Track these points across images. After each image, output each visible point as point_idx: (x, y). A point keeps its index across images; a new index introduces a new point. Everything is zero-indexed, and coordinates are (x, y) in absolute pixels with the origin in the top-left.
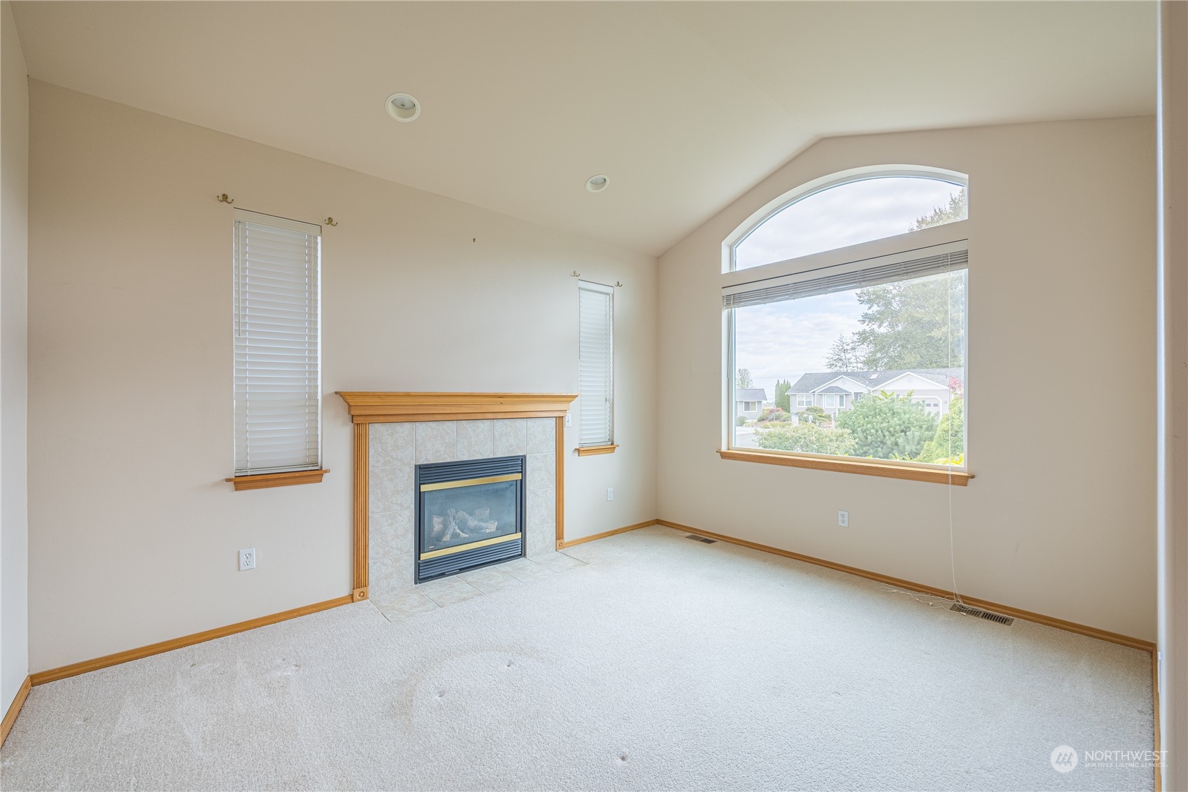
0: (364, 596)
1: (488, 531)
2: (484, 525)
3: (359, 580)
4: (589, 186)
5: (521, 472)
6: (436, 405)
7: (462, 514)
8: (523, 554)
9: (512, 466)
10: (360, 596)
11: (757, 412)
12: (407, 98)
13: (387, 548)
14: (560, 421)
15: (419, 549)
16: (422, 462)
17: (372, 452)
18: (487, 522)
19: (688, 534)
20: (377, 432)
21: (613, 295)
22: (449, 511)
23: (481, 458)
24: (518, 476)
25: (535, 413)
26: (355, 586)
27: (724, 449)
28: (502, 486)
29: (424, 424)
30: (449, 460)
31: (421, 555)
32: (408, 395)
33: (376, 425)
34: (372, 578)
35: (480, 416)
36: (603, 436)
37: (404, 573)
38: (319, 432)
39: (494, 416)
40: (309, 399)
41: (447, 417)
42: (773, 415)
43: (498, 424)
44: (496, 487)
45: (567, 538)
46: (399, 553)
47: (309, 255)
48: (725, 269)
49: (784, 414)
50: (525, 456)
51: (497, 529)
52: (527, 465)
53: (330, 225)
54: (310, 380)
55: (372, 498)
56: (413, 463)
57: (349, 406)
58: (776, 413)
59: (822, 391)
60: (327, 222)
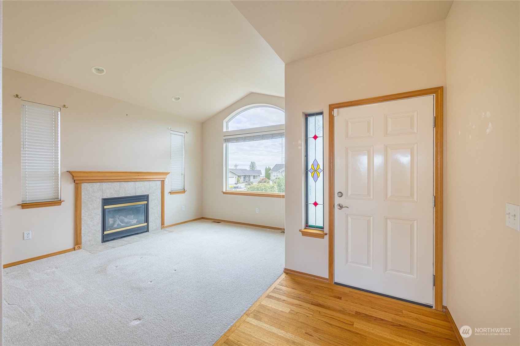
0: (79, 248)
1: (133, 223)
2: (131, 221)
3: (78, 243)
4: (173, 99)
5: (147, 201)
6: (111, 176)
7: (122, 217)
8: (148, 231)
9: (143, 198)
10: (78, 248)
11: (258, 179)
12: (100, 68)
13: (90, 230)
14: (163, 182)
15: (104, 229)
16: (105, 197)
17: (83, 194)
18: (132, 220)
19: (213, 221)
20: (85, 187)
21: (185, 136)
22: (116, 216)
23: (130, 196)
24: (146, 202)
25: (153, 179)
26: (76, 244)
27: (224, 191)
28: (139, 206)
29: (106, 183)
30: (116, 197)
31: (105, 232)
32: (99, 172)
33: (85, 184)
34: (83, 241)
35: (129, 180)
36: (181, 187)
37: (97, 239)
38: (59, 186)
39: (135, 180)
40: (55, 174)
41: (115, 181)
42: (263, 181)
43: (137, 183)
44: (136, 206)
45: (166, 225)
46: (95, 231)
47: (55, 118)
48: (225, 130)
49: (268, 180)
50: (148, 195)
51: (137, 222)
52: (149, 198)
53: (64, 108)
54: (55, 166)
55: (83, 211)
56: (101, 198)
57: (73, 176)
58: (265, 180)
59: (282, 171)
60: (63, 106)
